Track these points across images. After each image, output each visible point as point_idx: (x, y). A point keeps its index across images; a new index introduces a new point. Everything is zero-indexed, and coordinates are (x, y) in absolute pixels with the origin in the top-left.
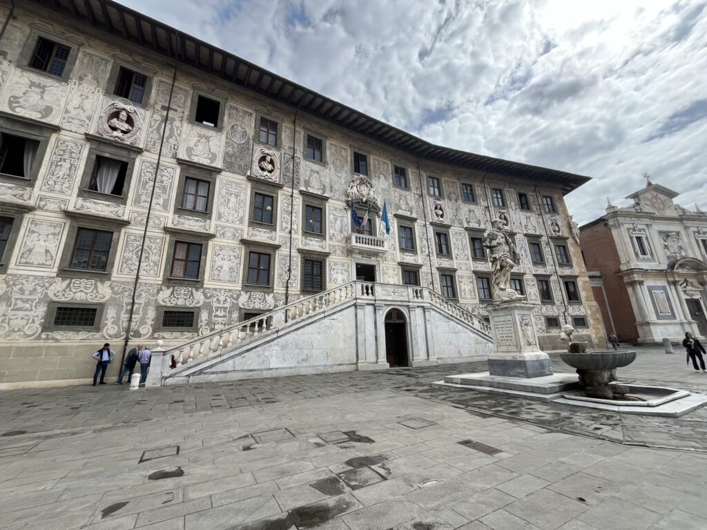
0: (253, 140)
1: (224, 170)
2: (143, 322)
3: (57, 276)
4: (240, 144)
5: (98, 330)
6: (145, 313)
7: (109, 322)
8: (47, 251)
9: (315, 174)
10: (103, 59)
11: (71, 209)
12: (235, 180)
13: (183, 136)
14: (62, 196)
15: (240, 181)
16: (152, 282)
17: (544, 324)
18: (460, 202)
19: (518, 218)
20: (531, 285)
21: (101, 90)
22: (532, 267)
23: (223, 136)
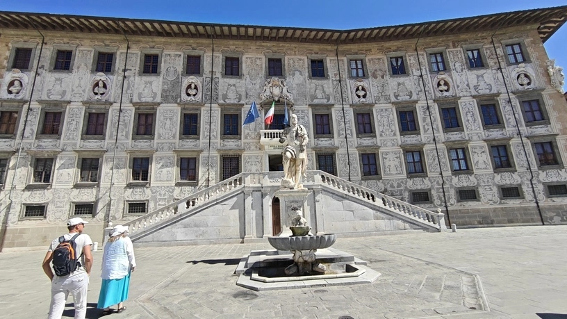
0: (182, 75)
2: (117, 211)
4: (172, 81)
5: (95, 216)
6: (118, 205)
7: (98, 211)
10: (89, 51)
11: (78, 149)
12: (169, 108)
13: (136, 86)
14: (73, 142)
15: (173, 108)
16: (121, 186)
17: (497, 195)
18: (387, 77)
19: (464, 79)
20: (479, 153)
21: (89, 71)
22: (483, 133)
23: (161, 79)
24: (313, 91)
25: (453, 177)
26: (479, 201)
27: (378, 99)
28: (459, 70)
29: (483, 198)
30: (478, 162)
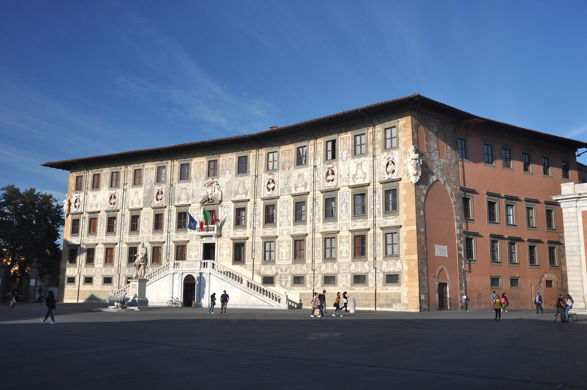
0: (155, 184)
1: (143, 207)
2: (122, 282)
3: (103, 267)
4: (149, 190)
5: (112, 285)
6: (122, 279)
7: (114, 282)
8: (101, 258)
9: (184, 191)
10: (107, 173)
11: (104, 242)
12: (147, 211)
13: (130, 195)
14: (102, 237)
15: (149, 211)
16: (123, 266)
17: (349, 282)
18: (292, 169)
19: (347, 168)
20: (344, 242)
21: (108, 188)
22: (350, 223)
23: (143, 188)
24: (236, 187)
25: (323, 264)
26: (336, 286)
27: (283, 191)
28: (344, 159)
29: (339, 284)
30: (342, 251)
